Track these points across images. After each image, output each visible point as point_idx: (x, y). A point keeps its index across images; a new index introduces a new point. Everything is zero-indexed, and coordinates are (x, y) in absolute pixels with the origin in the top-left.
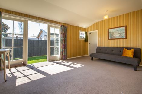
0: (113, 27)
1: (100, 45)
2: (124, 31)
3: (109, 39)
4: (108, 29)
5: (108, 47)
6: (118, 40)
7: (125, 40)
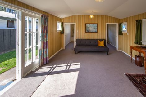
0: (89, 23)
1: (77, 37)
2: (96, 27)
3: (86, 32)
4: (86, 24)
5: (85, 39)
6: (93, 33)
7: (97, 33)
